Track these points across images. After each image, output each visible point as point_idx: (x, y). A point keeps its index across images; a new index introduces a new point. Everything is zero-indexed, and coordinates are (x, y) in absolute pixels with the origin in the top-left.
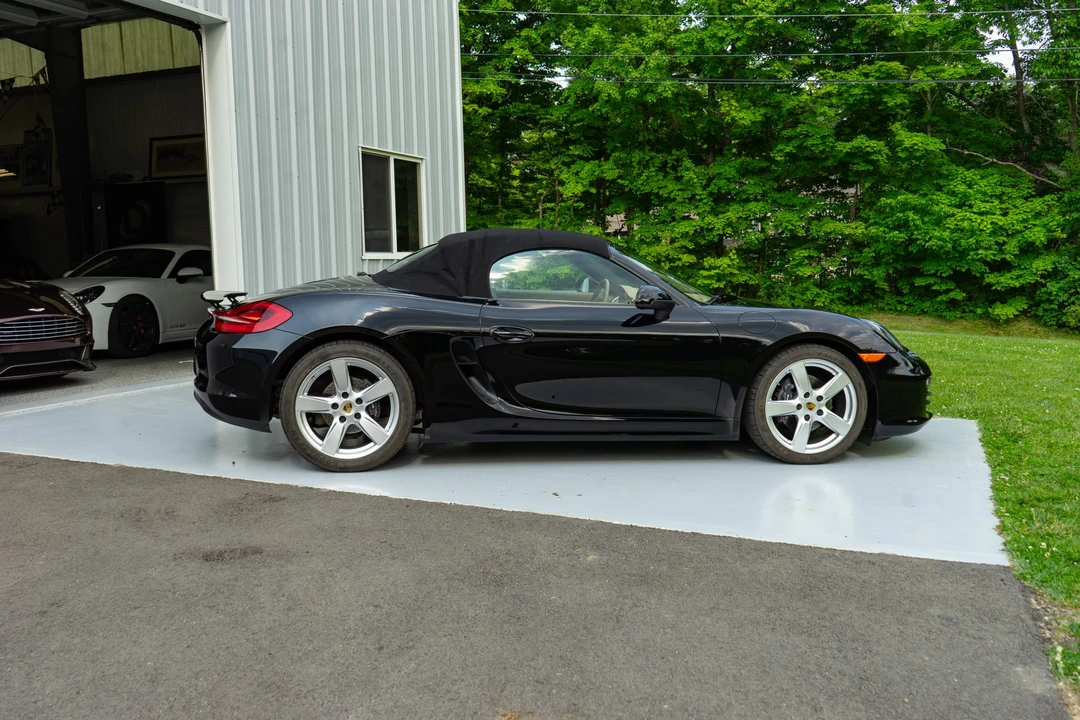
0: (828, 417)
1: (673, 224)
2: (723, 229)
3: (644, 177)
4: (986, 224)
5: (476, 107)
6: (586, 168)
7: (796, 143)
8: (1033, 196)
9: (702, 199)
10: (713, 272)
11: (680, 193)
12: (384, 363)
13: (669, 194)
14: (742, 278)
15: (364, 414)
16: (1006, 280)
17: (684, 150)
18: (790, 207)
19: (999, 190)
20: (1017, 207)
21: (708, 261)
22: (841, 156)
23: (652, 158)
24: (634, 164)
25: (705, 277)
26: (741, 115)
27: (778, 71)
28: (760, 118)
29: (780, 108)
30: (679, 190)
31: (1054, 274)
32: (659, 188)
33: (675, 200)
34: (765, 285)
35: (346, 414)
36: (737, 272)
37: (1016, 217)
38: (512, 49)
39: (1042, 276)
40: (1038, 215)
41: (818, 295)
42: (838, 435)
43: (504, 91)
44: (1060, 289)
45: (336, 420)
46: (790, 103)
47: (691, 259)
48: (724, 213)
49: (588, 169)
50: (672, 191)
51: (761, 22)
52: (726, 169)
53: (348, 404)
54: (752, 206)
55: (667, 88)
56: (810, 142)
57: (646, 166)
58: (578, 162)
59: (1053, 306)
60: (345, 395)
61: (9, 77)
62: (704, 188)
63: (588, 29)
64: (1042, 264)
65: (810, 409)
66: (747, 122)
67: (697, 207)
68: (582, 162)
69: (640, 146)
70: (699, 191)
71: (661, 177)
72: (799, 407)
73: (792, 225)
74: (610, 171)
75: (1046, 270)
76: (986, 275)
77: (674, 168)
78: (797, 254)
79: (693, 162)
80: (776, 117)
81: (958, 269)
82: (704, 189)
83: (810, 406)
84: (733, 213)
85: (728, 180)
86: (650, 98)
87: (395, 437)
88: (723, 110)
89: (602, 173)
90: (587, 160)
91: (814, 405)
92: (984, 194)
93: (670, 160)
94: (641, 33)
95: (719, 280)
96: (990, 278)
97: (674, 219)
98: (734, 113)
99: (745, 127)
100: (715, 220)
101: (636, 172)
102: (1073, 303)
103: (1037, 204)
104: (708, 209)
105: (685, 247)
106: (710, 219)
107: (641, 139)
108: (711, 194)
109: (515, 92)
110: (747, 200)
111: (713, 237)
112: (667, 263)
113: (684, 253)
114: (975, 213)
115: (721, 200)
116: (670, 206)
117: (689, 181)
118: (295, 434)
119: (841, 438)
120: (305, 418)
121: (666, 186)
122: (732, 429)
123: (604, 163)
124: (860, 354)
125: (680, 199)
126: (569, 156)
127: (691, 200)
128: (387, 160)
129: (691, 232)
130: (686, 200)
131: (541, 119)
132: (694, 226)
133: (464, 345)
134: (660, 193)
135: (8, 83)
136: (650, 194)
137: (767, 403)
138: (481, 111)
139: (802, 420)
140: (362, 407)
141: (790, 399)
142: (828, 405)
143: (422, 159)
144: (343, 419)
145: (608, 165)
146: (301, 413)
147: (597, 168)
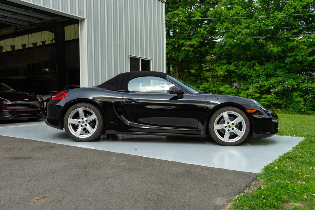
0: (236, 131)
1: (252, 84)
2: (269, 86)
3: (243, 69)
6: (224, 67)
7: (293, 58)
9: (262, 76)
10: (266, 100)
11: (255, 74)
12: (93, 109)
13: (251, 74)
14: (276, 102)
15: (88, 125)
17: (256, 61)
18: (293, 79)
21: (264, 96)
22: (309, 61)
23: (246, 63)
24: (240, 65)
25: (263, 101)
26: (274, 49)
27: (286, 35)
28: (281, 50)
29: (288, 46)
30: (255, 73)
32: (248, 73)
33: (253, 76)
34: (284, 104)
35: (83, 124)
36: (274, 100)
38: (201, 31)
41: (303, 107)
42: (240, 137)
43: (198, 43)
45: (80, 126)
46: (291, 45)
47: (259, 95)
48: (269, 80)
49: (225, 67)
50: (252, 74)
51: (280, 19)
52: (270, 66)
53: (84, 121)
54: (279, 78)
55: (249, 40)
56: (297, 57)
57: (244, 66)
58: (222, 65)
60: (83, 119)
61: (44, 40)
62: (263, 72)
63: (224, 24)
65: (230, 128)
66: (276, 51)
67: (260, 79)
69: (242, 60)
70: (261, 73)
71: (249, 69)
72: (226, 127)
73: (292, 84)
74: (232, 67)
77: (253, 66)
78: (295, 94)
79: (259, 64)
80: (286, 49)
82: (263, 73)
83: (229, 127)
84: (272, 80)
85: (271, 69)
86: (243, 44)
88: (268, 47)
89: (230, 68)
90: (224, 64)
91: (231, 126)
93: (252, 64)
94: (241, 24)
95: (268, 102)
97: (253, 83)
98: (271, 49)
99: (276, 53)
100: (266, 83)
101: (240, 67)
104: (264, 79)
105: (257, 91)
106: (264, 82)
107: (242, 57)
108: (265, 74)
109: (202, 44)
110: (277, 76)
111: (266, 88)
112: (251, 96)
113: (256, 93)
115: (268, 76)
116: (251, 78)
117: (258, 70)
118: (67, 130)
119: (240, 138)
120: (71, 125)
121: (250, 72)
122: (203, 133)
123: (230, 65)
124: (246, 110)
125: (255, 76)
126: (219, 63)
127: (258, 76)
128: (139, 59)
129: (258, 87)
130: (257, 76)
131: (210, 52)
132: (260, 85)
133: (118, 104)
134: (249, 74)
135: (44, 42)
136: (245, 75)
137: (215, 125)
138: (191, 49)
139: (227, 131)
140: (87, 123)
141: (223, 124)
142: (236, 127)
143: (151, 59)
144: (82, 126)
145: (231, 66)
146: (70, 124)
147: (228, 67)
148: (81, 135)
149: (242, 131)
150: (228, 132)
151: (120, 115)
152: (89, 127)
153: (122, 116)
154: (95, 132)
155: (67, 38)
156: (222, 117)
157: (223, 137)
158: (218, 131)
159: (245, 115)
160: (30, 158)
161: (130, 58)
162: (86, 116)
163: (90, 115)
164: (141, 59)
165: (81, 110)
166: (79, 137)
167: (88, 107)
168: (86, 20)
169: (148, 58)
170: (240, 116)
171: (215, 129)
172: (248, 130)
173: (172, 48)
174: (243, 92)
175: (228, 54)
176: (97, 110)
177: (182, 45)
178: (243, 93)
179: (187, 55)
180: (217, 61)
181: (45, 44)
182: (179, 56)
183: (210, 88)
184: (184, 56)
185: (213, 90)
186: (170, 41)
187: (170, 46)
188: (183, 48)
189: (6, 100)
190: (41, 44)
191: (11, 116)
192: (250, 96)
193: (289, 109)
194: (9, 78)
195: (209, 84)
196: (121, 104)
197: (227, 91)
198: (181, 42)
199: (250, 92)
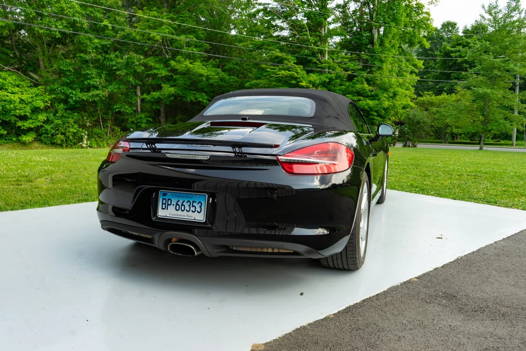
4: (15, 98)
8: (32, 86)
16: (27, 124)
19: (17, 83)
20: (26, 91)
31: (47, 121)
37: (28, 96)
39: (43, 123)
40: (37, 95)
44: (52, 128)
59: (48, 135)
64: (42, 117)
75: (44, 120)
76: (17, 122)
81: (4, 119)
92: (12, 84)
96: (20, 124)
102: (58, 134)
103: (35, 90)
114: (9, 93)
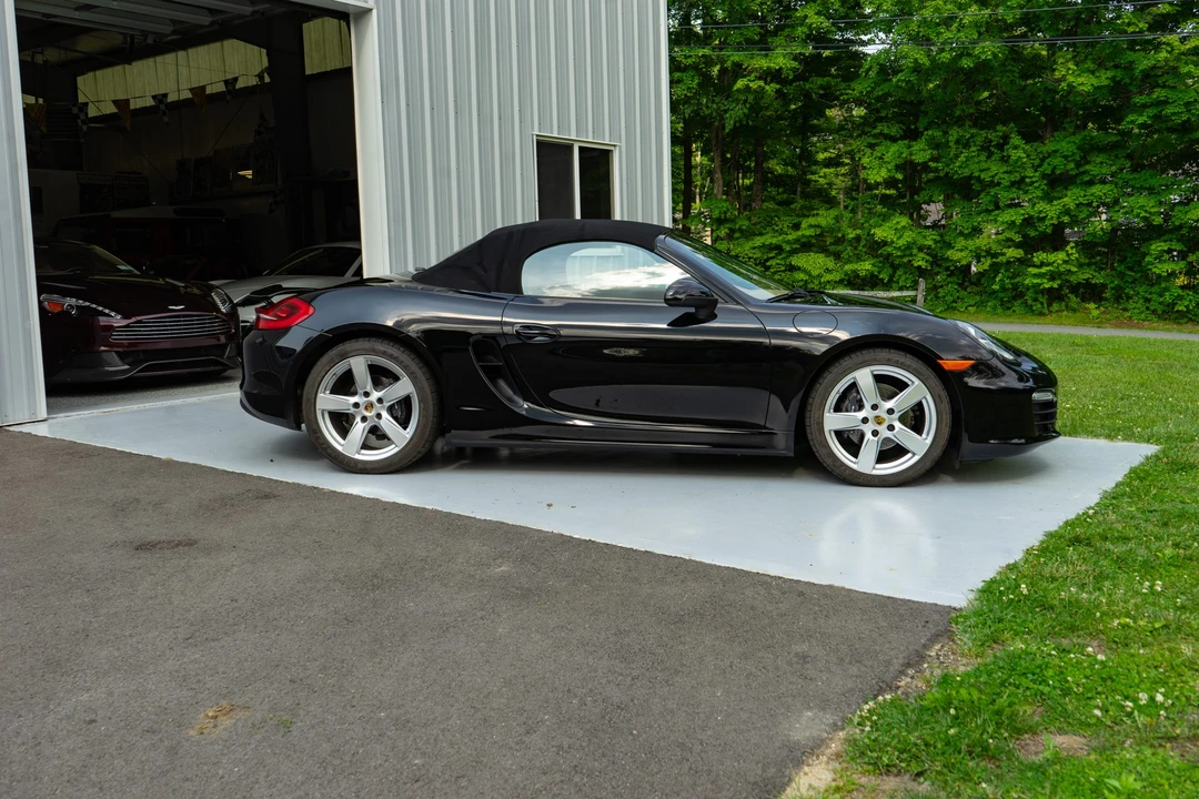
0: (903, 434)
1: (996, 212)
2: (1059, 218)
3: (962, 158)
5: (762, 83)
6: (892, 150)
7: (1152, 111)
9: (1032, 183)
10: (1044, 270)
11: (1006, 176)
12: (402, 362)
13: (993, 177)
14: (1083, 276)
15: (385, 414)
17: (1012, 125)
18: (1151, 191)
21: (1039, 256)
23: (972, 136)
24: (951, 143)
25: (1035, 276)
26: (1080, 80)
27: (1129, 24)
28: (1106, 83)
29: (1132, 69)
30: (1005, 172)
32: (982, 171)
33: (999, 184)
34: (1112, 285)
35: (367, 414)
36: (1075, 269)
38: (806, 17)
41: (1180, 298)
42: (914, 454)
43: (795, 64)
45: (358, 419)
46: (1144, 62)
47: (1019, 253)
48: (1060, 198)
49: (893, 152)
50: (996, 174)
52: (1063, 146)
53: (370, 403)
54: (1097, 190)
55: (988, 49)
56: (1169, 110)
57: (966, 145)
58: (885, 143)
60: (367, 394)
61: (232, 76)
62: (1036, 168)
65: (879, 423)
66: (1087, 88)
67: (1026, 192)
68: (889, 143)
69: (959, 122)
70: (1029, 173)
71: (983, 158)
72: (865, 420)
73: (1146, 211)
74: (920, 152)
77: (1001, 147)
78: (1153, 247)
79: (1023, 138)
80: (1128, 81)
82: (1036, 171)
83: (879, 420)
84: (1070, 198)
85: (1066, 157)
86: (966, 63)
87: (415, 439)
88: (1057, 75)
89: (911, 154)
90: (894, 140)
91: (884, 420)
93: (994, 136)
95: (1052, 277)
97: (997, 207)
98: (1071, 79)
99: (1088, 94)
100: (1048, 207)
101: (952, 152)
104: (1039, 193)
105: (1012, 240)
106: (1041, 206)
107: (958, 113)
108: (1044, 176)
109: (812, 66)
110: (1091, 183)
111: (1043, 227)
112: (989, 258)
113: (1009, 247)
115: (1057, 183)
116: (993, 191)
117: (1017, 160)
118: (316, 431)
119: (916, 458)
120: (327, 416)
121: (988, 169)
122: (783, 444)
123: (914, 143)
124: (940, 362)
125: (1005, 183)
126: (875, 136)
127: (1019, 184)
128: (569, 148)
129: (1019, 222)
130: (1013, 184)
131: (842, 94)
132: (1023, 215)
133: (487, 344)
134: (982, 177)
135: (230, 83)
136: (970, 177)
137: (826, 415)
138: (767, 87)
139: (869, 436)
140: (383, 407)
141: (855, 411)
142: (902, 419)
143: (615, 146)
144: (364, 419)
145: (918, 146)
146: (323, 411)
147: (905, 150)
148: (363, 451)
149: (924, 436)
150: (872, 438)
151: (493, 381)
152: (387, 423)
153: (502, 383)
154: (411, 439)
155: (312, 67)
156: (854, 386)
157: (856, 456)
158: (839, 434)
159: (935, 381)
160: (191, 543)
161: (539, 144)
162: (377, 384)
163: (391, 381)
164: (580, 148)
165: (359, 365)
166: (357, 457)
167: (384, 354)
168: (374, 12)
169: (602, 140)
170: (917, 382)
171: (826, 429)
172: (946, 431)
173: (698, 84)
174: (961, 242)
175: (905, 102)
176: (414, 367)
177: (739, 70)
178: (958, 246)
179: (756, 109)
180: (867, 129)
181: (237, 87)
182: (726, 111)
183: (839, 230)
184: (746, 111)
185: (851, 236)
186: (690, 56)
187: (693, 76)
188: (740, 84)
189: (107, 311)
190: (221, 88)
191: (127, 367)
192: (985, 257)
193: (1131, 305)
194: (116, 214)
195: (833, 213)
196: (499, 344)
197: (901, 242)
198: (732, 58)
199: (985, 242)
